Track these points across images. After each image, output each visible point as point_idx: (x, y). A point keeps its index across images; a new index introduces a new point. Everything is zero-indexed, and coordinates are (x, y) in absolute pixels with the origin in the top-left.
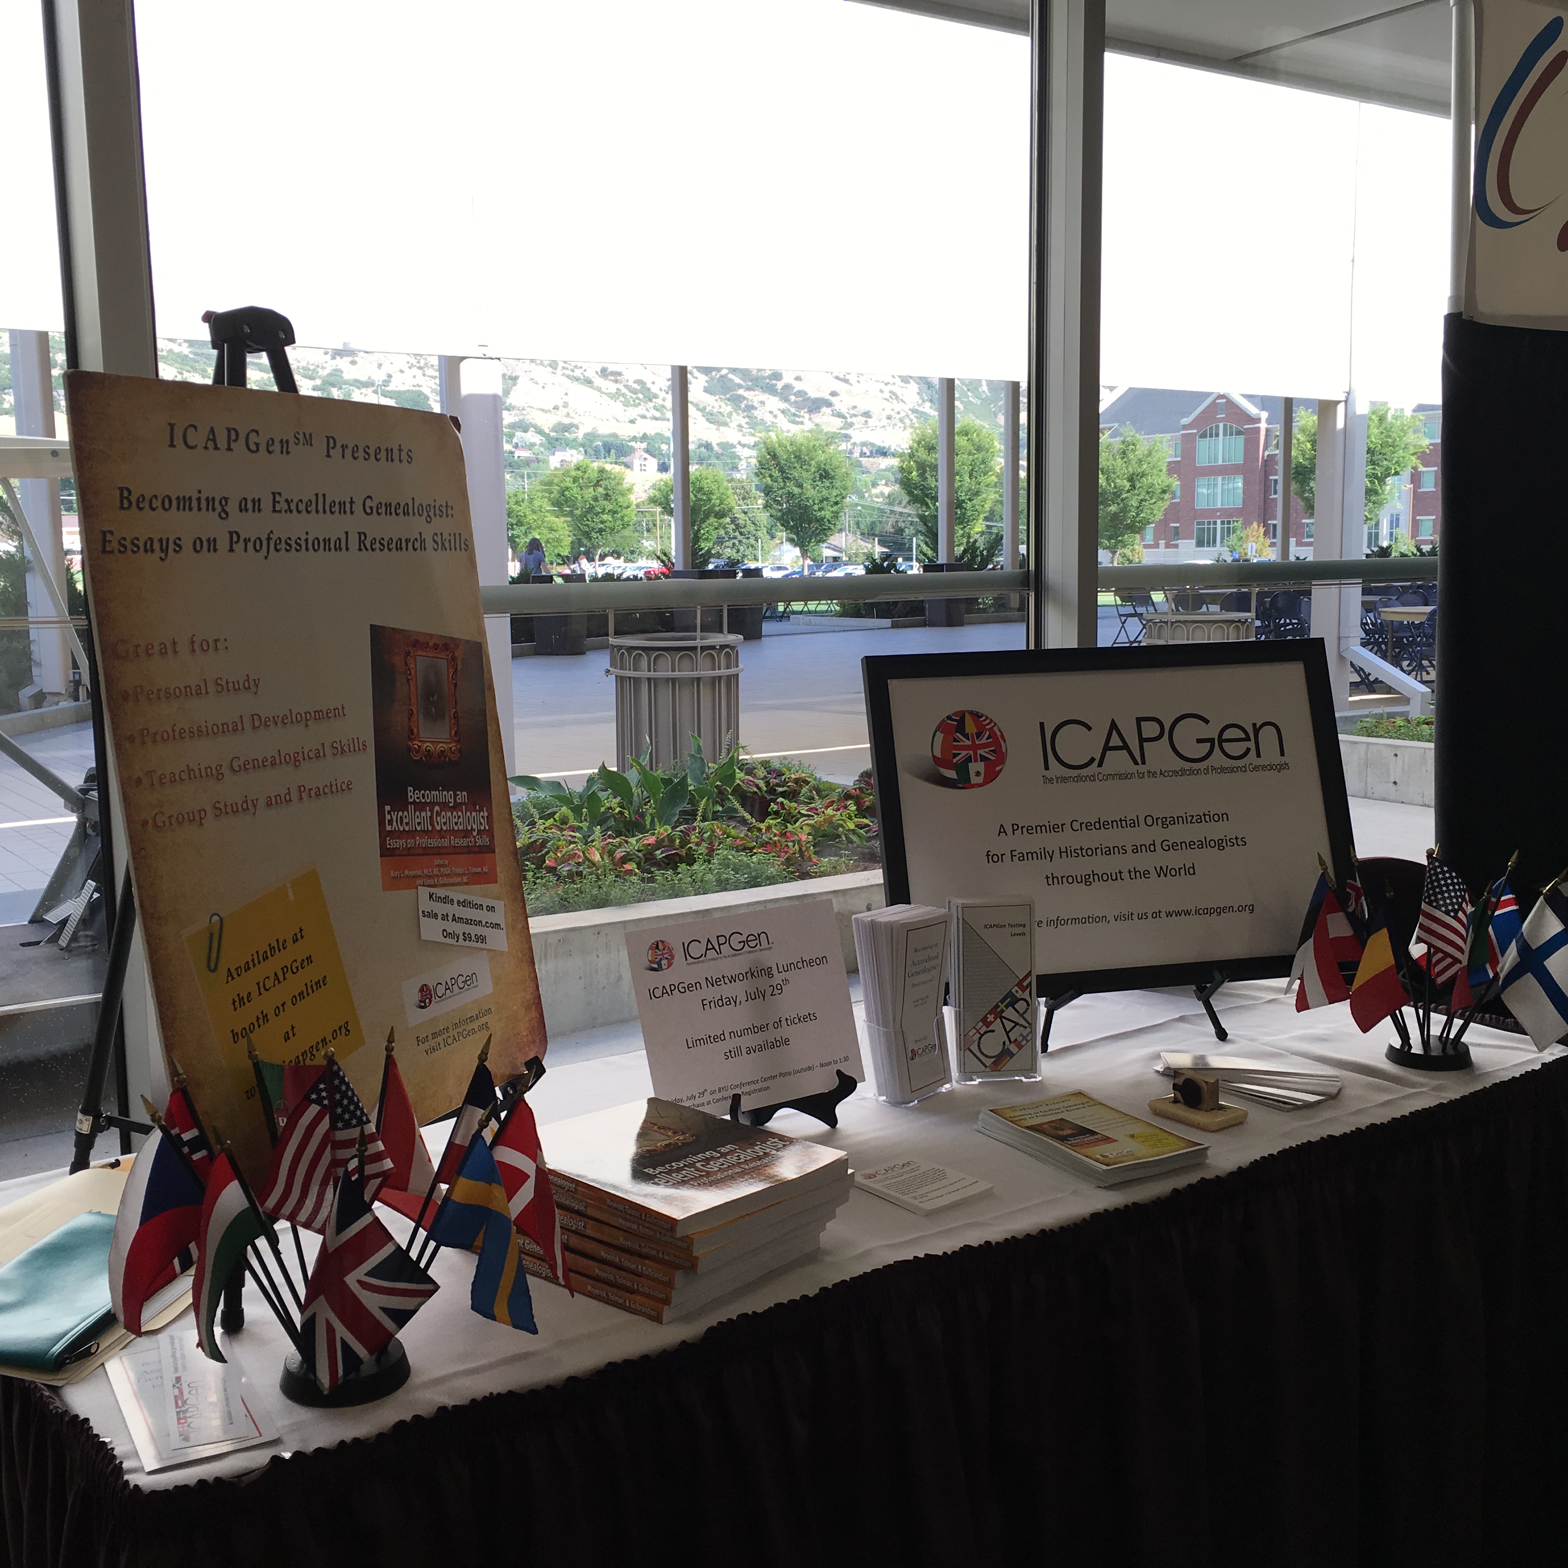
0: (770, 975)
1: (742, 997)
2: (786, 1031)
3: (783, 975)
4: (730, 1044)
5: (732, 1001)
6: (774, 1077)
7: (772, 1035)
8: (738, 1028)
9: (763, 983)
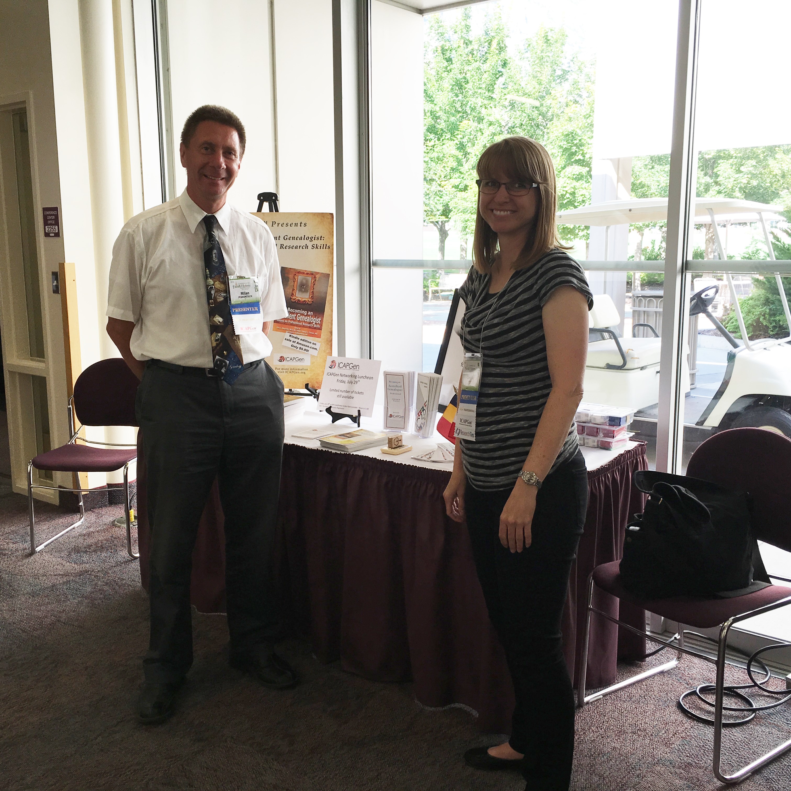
0: (356, 378)
1: (347, 382)
2: (353, 395)
3: (359, 379)
4: (340, 393)
5: (344, 382)
6: (346, 406)
7: (349, 394)
8: (343, 390)
9: (353, 379)
